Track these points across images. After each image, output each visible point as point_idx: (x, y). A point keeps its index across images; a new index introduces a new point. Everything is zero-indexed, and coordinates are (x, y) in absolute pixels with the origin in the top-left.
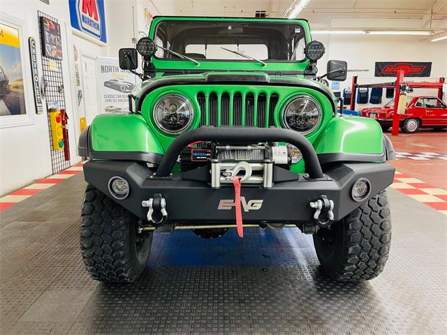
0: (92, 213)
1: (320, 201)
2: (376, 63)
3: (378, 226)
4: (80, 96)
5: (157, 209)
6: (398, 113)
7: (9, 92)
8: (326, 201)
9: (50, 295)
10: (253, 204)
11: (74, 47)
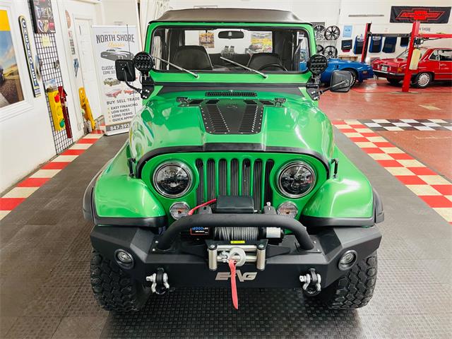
0: (100, 263)
1: (308, 275)
2: (393, 7)
3: (364, 274)
4: (76, 64)
5: (160, 284)
6: (411, 68)
7: (5, 80)
8: (314, 275)
9: (69, 322)
10: (247, 276)
11: (66, 12)
